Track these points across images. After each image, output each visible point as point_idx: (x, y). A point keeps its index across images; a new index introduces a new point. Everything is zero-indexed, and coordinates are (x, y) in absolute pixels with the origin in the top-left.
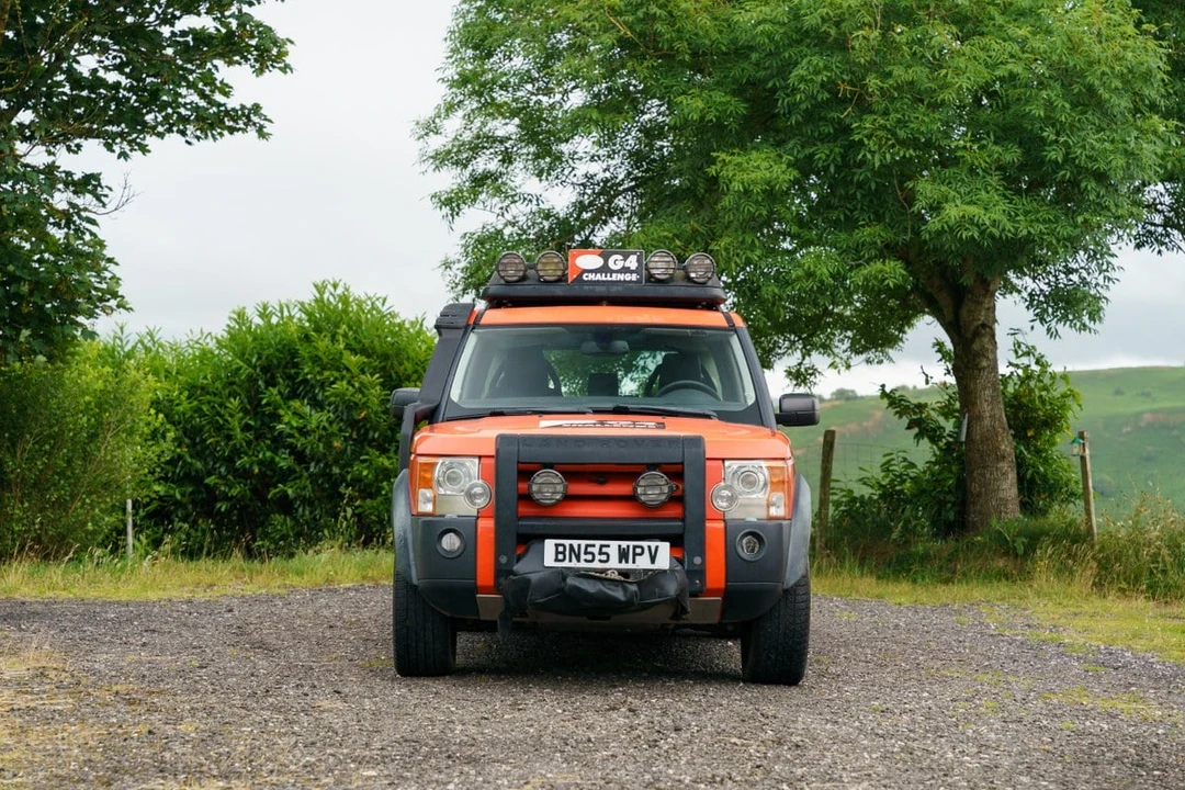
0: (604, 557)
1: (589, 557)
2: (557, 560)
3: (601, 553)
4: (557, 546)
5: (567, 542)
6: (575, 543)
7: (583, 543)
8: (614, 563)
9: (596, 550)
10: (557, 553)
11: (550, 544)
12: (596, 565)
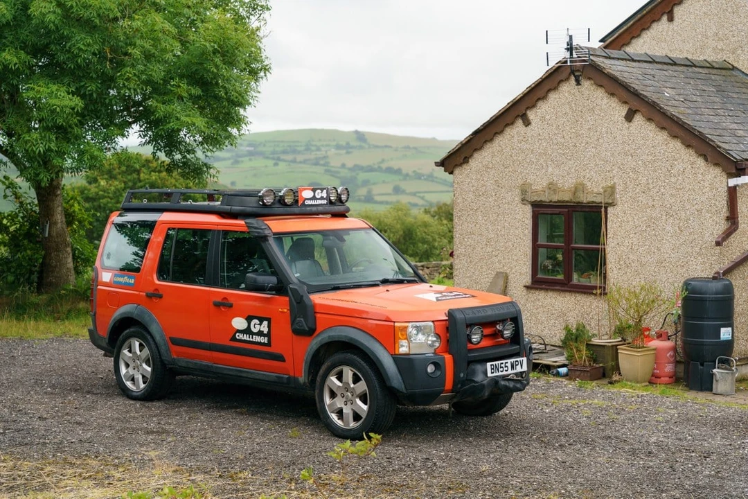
0: (506, 369)
1: (502, 369)
2: (492, 373)
3: (506, 367)
4: (491, 365)
5: (494, 363)
6: (497, 363)
7: (499, 362)
8: (510, 371)
9: (503, 365)
10: (492, 369)
11: (489, 364)
12: (504, 373)
